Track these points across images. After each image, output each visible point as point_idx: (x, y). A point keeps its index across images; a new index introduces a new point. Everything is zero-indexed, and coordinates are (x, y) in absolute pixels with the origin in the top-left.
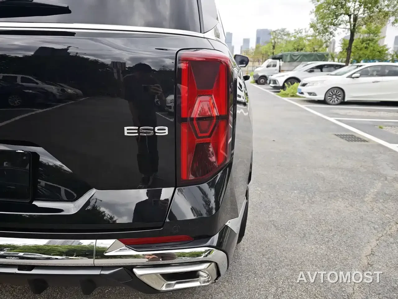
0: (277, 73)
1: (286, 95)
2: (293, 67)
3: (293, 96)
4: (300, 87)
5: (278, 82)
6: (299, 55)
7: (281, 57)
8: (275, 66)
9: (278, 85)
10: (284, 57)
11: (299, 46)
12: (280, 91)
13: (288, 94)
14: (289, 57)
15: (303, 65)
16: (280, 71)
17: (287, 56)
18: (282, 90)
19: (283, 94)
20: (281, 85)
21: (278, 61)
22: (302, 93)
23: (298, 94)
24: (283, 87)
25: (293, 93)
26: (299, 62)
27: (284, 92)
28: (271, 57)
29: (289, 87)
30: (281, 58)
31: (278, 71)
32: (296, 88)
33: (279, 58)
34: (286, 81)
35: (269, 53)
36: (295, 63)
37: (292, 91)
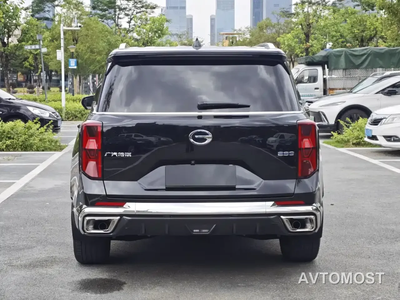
0: (320, 97)
1: (345, 143)
2: (356, 82)
3: (357, 144)
4: (368, 127)
5: (324, 115)
6: (364, 54)
7: (326, 60)
8: (313, 79)
9: (325, 123)
10: (333, 60)
11: (363, 31)
12: (332, 135)
13: (348, 141)
14: (343, 59)
15: (375, 79)
16: (325, 93)
17: (338, 56)
18: (335, 134)
19: (338, 142)
20: (332, 122)
21: (320, 69)
22: (374, 138)
23: (366, 139)
24: (337, 127)
25: (357, 138)
26: (366, 68)
27: (341, 137)
28: (303, 61)
29: (348, 127)
30: (327, 63)
31: (320, 92)
32: (361, 129)
33: (324, 62)
34: (341, 115)
35: (298, 51)
36: (359, 73)
37: (356, 134)
